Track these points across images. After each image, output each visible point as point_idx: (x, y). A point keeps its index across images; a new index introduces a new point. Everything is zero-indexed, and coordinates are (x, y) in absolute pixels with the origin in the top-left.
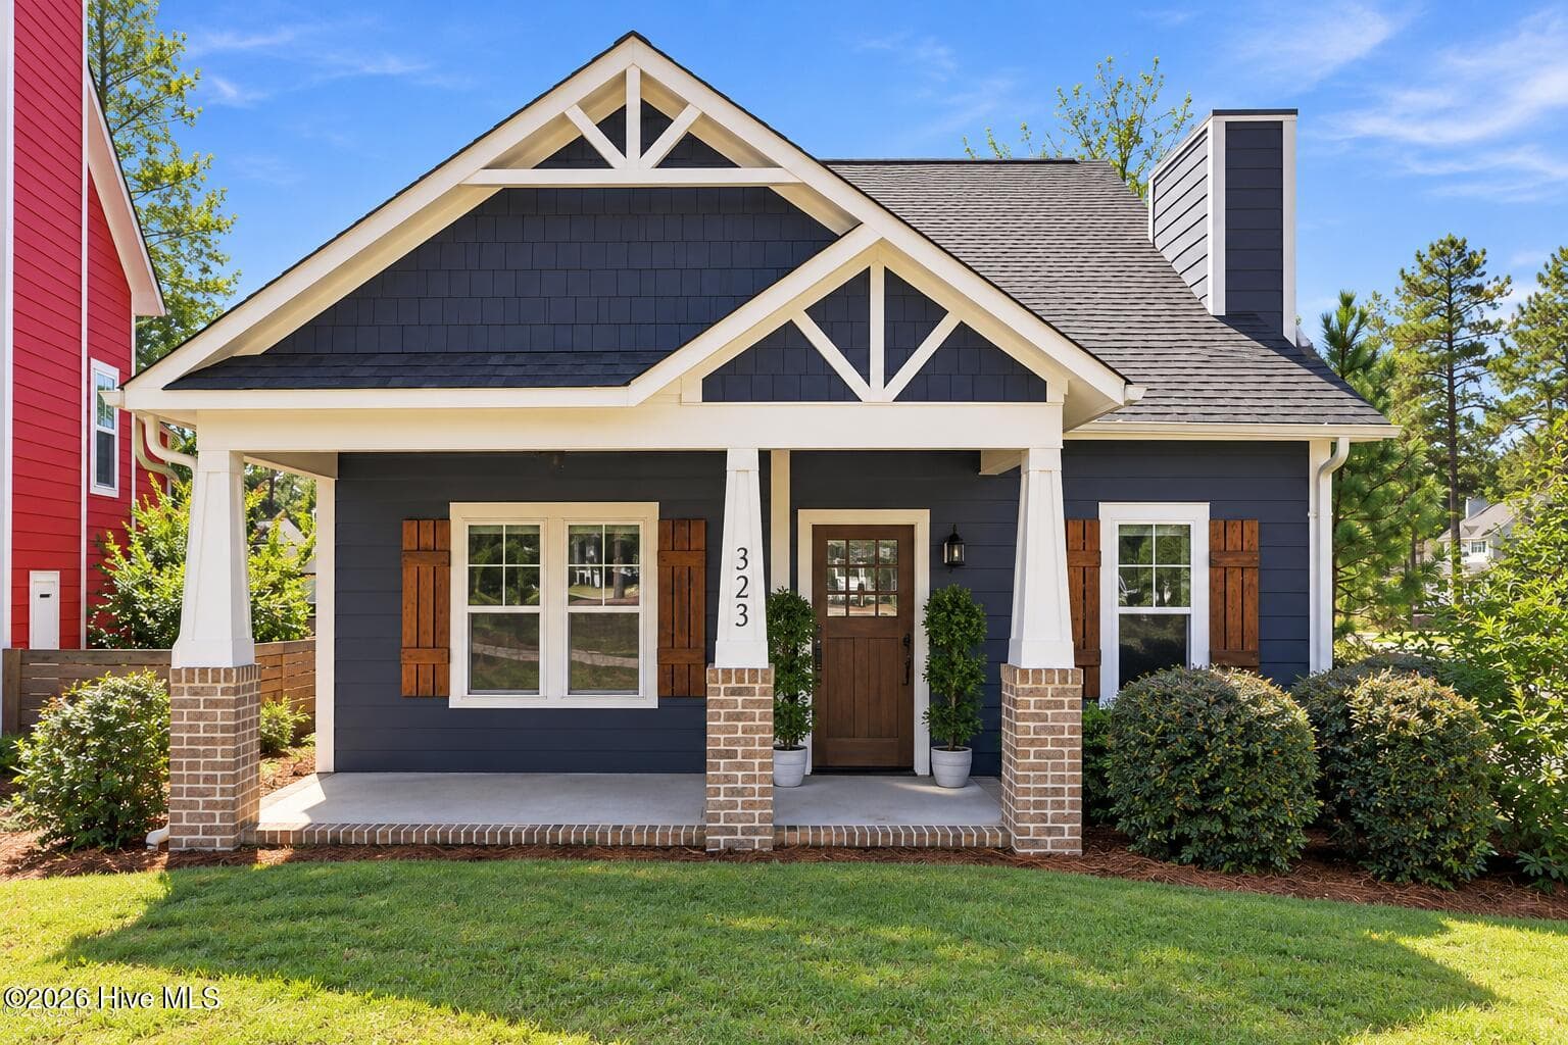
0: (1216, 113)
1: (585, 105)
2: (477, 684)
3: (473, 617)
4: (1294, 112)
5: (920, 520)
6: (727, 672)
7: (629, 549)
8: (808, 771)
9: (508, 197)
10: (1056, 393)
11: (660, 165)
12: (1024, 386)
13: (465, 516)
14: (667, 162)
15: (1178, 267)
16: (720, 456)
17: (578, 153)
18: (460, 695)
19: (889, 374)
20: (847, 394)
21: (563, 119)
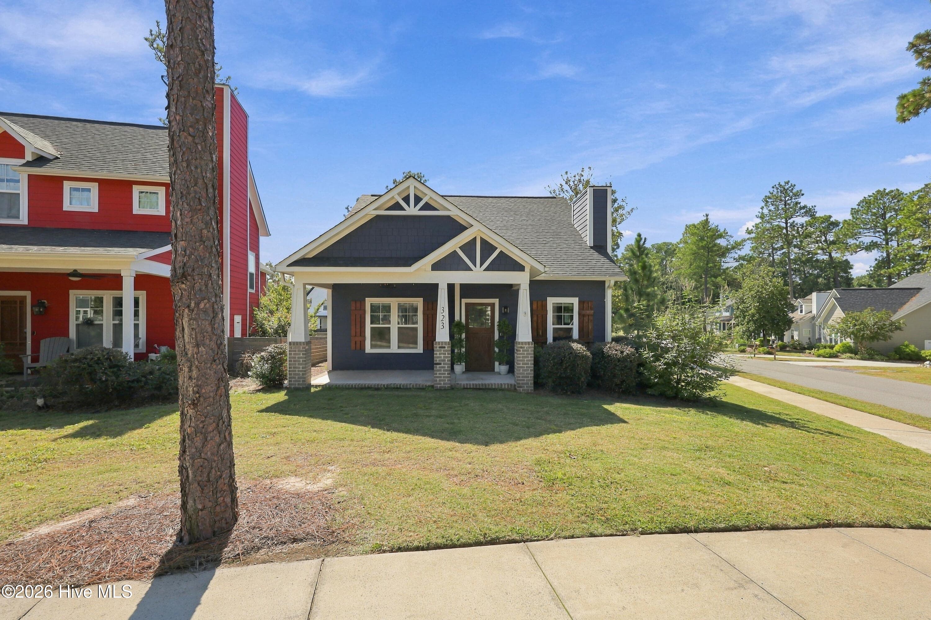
1: (399, 194)
2: (372, 346)
3: (371, 328)
4: (611, 187)
5: (496, 301)
6: (439, 342)
7: (416, 310)
8: (464, 370)
9: (378, 217)
10: (527, 269)
11: (419, 210)
12: (518, 267)
13: (369, 301)
14: (421, 209)
15: (580, 232)
16: (437, 285)
17: (397, 207)
18: (368, 349)
19: (481, 264)
20: (470, 269)
21: (393, 197)
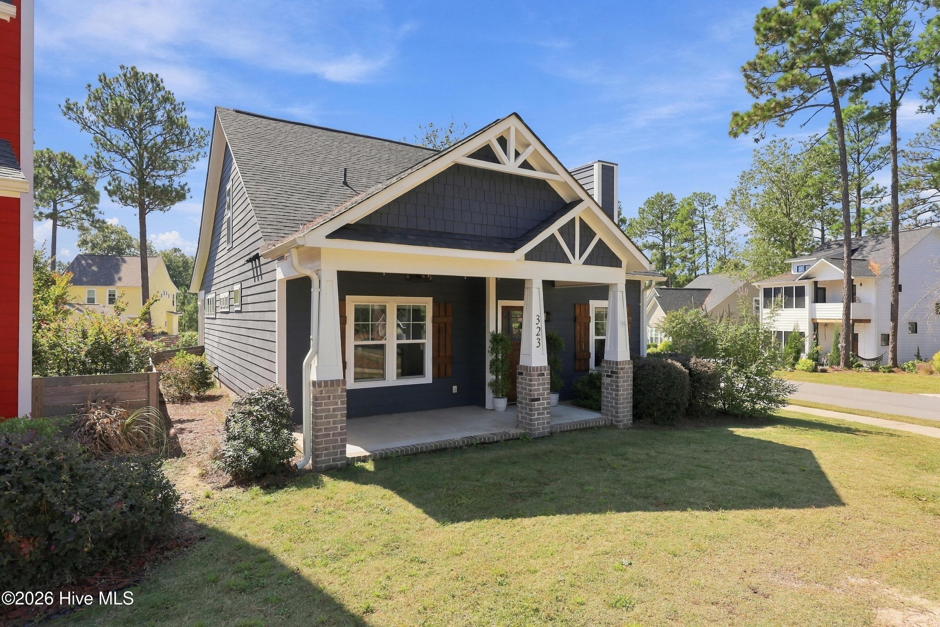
0: (599, 161)
1: (496, 137)
2: (357, 378)
3: (356, 347)
4: (617, 165)
6: (537, 368)
10: (624, 265)
12: (615, 262)
13: (352, 302)
18: (351, 383)
19: (580, 255)
20: (568, 261)
21: (489, 141)
